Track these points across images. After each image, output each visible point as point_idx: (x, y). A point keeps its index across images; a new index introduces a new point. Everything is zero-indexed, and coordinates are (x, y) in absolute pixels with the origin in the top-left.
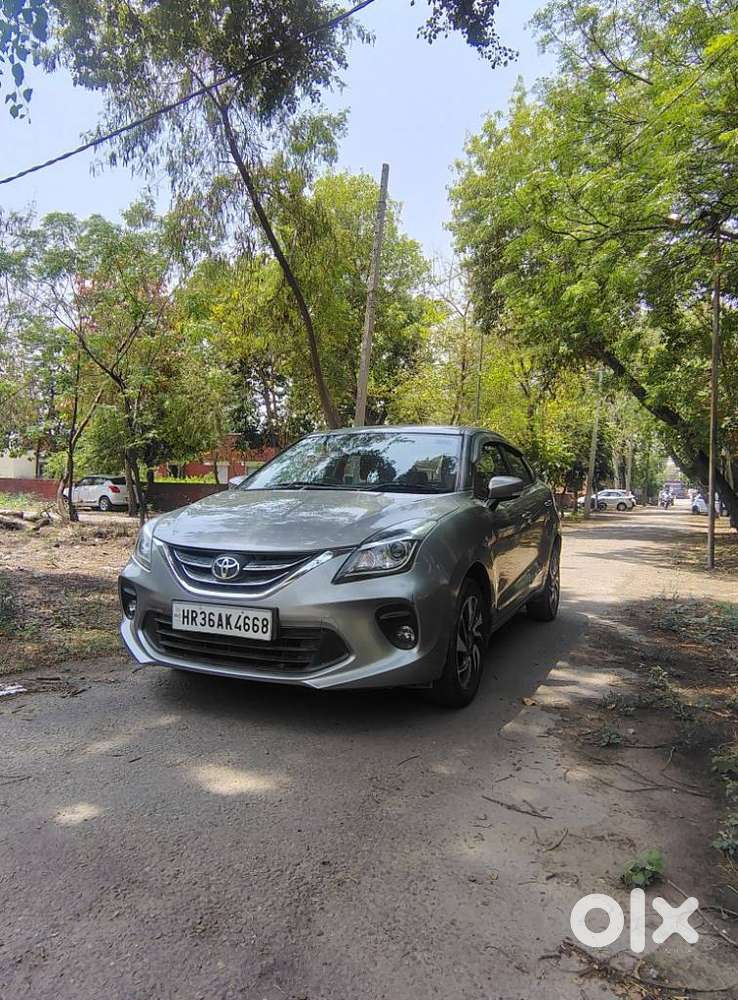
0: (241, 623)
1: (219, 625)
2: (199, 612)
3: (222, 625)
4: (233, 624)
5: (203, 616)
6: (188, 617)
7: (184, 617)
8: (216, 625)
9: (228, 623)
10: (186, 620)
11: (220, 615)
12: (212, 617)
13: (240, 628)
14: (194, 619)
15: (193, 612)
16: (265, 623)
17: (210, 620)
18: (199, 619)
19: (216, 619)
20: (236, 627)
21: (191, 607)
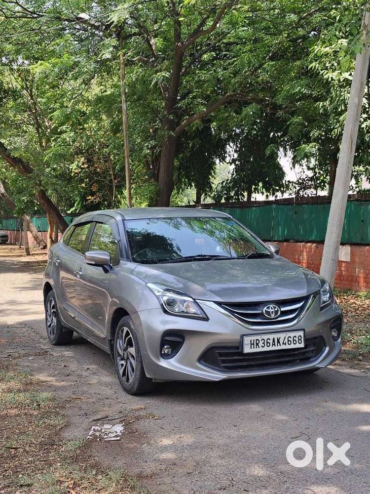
0: (286, 341)
1: (273, 344)
2: (260, 340)
3: (275, 344)
4: (281, 343)
5: (263, 341)
6: (253, 344)
7: (251, 344)
8: (271, 345)
9: (278, 342)
10: (252, 346)
11: (274, 339)
12: (268, 341)
13: (285, 344)
14: (257, 344)
15: (257, 340)
16: (300, 338)
17: (267, 343)
18: (261, 344)
19: (271, 342)
20: (283, 344)
21: (255, 338)
